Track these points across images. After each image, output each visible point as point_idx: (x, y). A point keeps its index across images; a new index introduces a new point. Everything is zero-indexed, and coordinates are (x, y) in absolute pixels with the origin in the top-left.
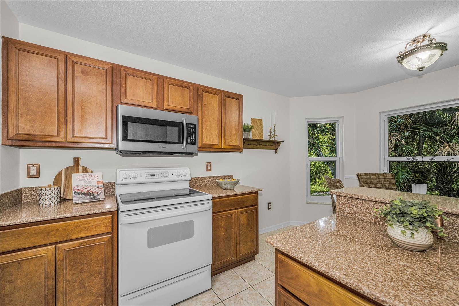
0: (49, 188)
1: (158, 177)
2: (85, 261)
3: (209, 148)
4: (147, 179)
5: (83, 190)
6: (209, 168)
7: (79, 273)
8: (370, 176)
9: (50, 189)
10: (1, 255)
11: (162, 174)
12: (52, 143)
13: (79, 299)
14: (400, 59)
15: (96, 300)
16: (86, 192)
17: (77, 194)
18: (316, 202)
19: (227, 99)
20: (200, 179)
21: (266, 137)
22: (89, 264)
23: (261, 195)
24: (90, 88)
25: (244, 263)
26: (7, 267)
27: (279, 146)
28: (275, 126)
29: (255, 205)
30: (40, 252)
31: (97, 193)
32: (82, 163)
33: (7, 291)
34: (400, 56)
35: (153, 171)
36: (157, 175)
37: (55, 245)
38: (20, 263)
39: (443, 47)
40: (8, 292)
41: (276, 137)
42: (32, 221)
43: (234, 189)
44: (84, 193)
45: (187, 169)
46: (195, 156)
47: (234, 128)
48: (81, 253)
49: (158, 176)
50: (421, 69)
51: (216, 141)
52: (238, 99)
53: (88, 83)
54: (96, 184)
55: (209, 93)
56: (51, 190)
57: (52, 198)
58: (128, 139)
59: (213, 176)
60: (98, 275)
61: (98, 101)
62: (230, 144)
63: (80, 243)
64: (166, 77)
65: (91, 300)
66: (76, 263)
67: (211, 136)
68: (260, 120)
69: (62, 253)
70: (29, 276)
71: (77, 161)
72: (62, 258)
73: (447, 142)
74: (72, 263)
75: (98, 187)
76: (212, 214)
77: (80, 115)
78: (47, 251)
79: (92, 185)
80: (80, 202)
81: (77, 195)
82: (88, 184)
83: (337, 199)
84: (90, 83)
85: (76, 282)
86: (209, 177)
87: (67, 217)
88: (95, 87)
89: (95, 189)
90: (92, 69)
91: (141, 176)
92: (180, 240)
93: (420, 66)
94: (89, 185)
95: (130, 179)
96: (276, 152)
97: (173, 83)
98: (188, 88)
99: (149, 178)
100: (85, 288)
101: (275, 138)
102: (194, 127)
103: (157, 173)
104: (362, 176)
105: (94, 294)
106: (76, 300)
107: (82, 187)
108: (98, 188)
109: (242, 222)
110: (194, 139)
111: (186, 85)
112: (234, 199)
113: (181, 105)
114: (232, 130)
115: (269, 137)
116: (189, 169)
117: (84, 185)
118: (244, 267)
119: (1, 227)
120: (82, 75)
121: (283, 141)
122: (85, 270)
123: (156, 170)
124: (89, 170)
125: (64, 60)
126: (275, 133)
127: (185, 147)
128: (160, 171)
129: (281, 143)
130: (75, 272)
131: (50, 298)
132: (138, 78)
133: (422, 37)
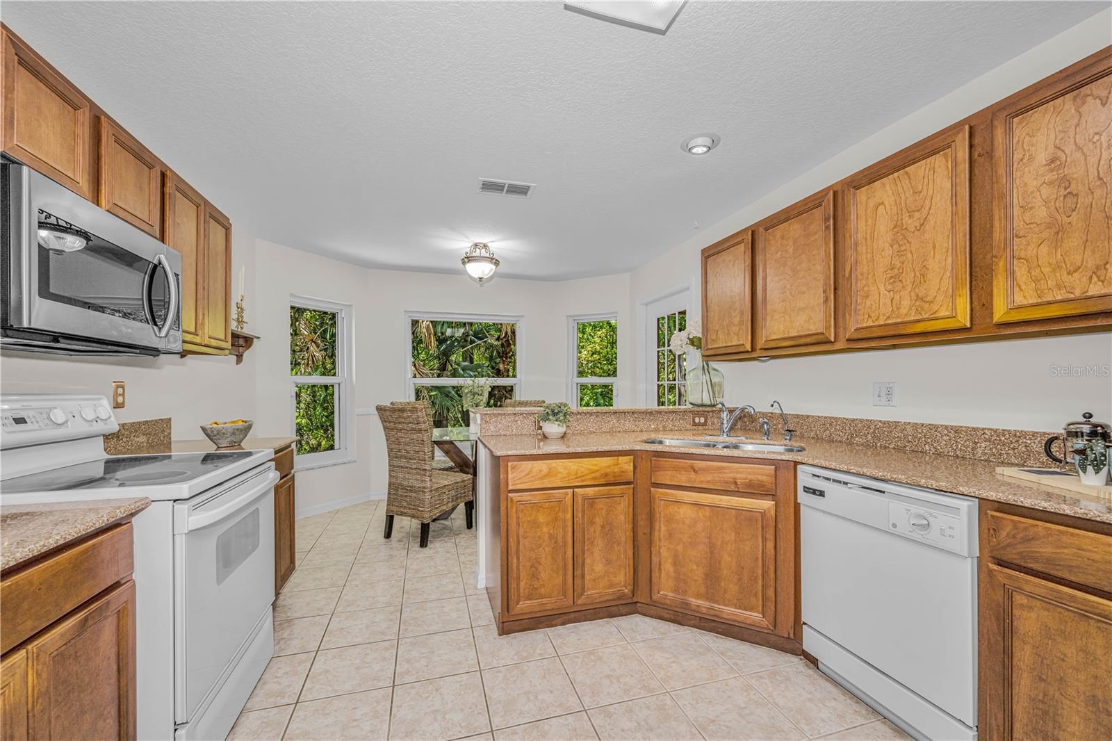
1: (35, 424)
4: (9, 432)
6: (120, 399)
7: (74, 721)
11: (45, 416)
19: (212, 222)
27: (252, 346)
28: (242, 300)
35: (23, 406)
36: (33, 421)
39: (497, 263)
48: (78, 654)
49: (37, 422)
50: (481, 278)
52: (227, 230)
55: (185, 196)
58: (51, 290)
60: (110, 712)
62: (216, 336)
66: (69, 692)
69: (45, 668)
72: (46, 684)
96: (239, 362)
97: (123, 141)
98: (150, 168)
99: (12, 429)
101: (242, 327)
103: (30, 414)
109: (281, 510)
113: (135, 210)
114: (217, 302)
116: (105, 399)
122: (87, 707)
126: (242, 317)
128: (34, 404)
130: (66, 723)
132: (44, 87)
133: (482, 245)
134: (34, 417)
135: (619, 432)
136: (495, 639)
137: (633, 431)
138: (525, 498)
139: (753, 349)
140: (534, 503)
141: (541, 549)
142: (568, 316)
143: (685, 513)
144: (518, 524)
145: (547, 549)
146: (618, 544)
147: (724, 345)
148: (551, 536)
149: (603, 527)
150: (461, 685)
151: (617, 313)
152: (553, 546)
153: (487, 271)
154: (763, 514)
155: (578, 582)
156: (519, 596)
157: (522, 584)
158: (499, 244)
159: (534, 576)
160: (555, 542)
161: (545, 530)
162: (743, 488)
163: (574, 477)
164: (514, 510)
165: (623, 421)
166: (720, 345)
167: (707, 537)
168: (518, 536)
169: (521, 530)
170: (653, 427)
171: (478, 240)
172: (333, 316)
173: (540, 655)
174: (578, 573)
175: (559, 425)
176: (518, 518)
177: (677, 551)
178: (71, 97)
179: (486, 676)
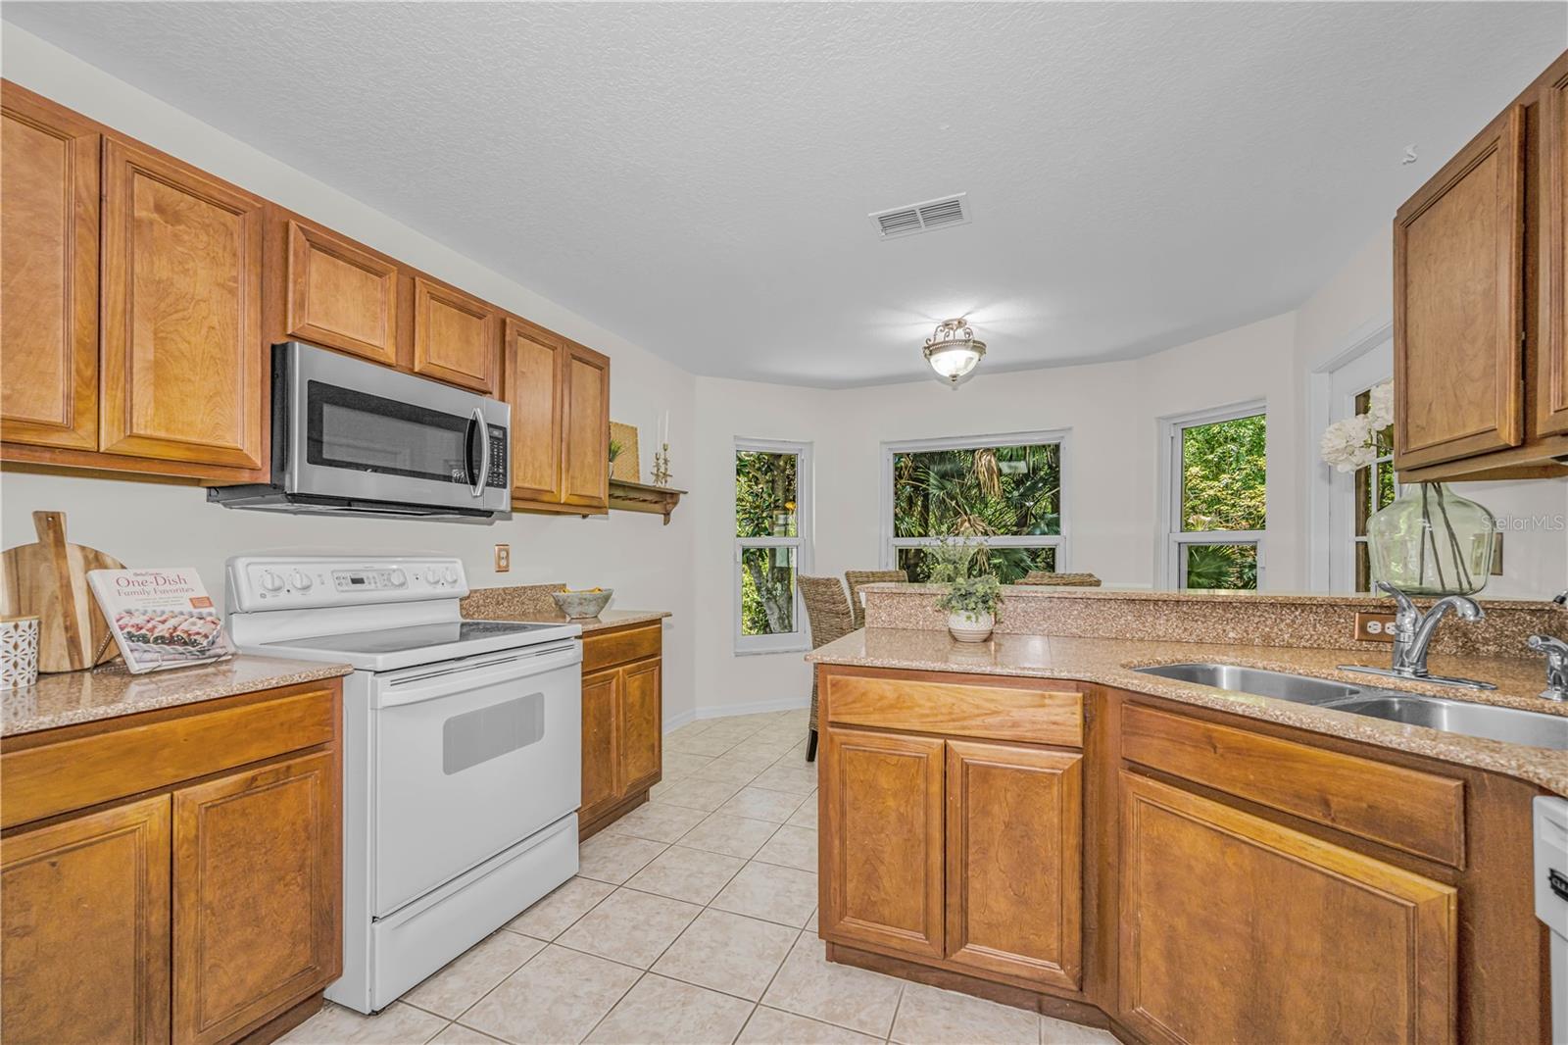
0: (13, 624)
1: (373, 585)
2: (259, 838)
3: (530, 502)
4: (342, 591)
5: (154, 627)
6: (503, 563)
7: (240, 876)
8: (868, 577)
9: (16, 627)
10: (3, 838)
11: (385, 577)
12: (36, 451)
13: (242, 959)
14: (927, 352)
15: (290, 955)
16: (167, 635)
17: (138, 641)
18: (755, 650)
19: (576, 364)
20: (478, 594)
21: (646, 479)
22: (269, 846)
23: (671, 626)
24: (188, 270)
25: (628, 812)
26: (12, 882)
27: (675, 504)
28: (665, 450)
29: (652, 656)
30: (124, 821)
31: (206, 636)
32: (75, 535)
33: (11, 967)
34: (928, 348)
35: (357, 567)
36: (372, 581)
37: (169, 795)
38: (53, 864)
39: (979, 347)
40: (15, 968)
41: (668, 478)
42: (112, 715)
43: (599, 616)
44: (162, 637)
45: (455, 562)
46: (497, 522)
47: (590, 448)
48: (247, 811)
49: (376, 583)
50: (954, 377)
51: (548, 482)
52: (601, 369)
53: (180, 249)
54: (188, 608)
55: (533, 340)
56: (20, 630)
57: (23, 659)
58: (325, 456)
59: (514, 586)
60: (295, 878)
61: (216, 319)
62: (583, 493)
63: (247, 779)
64: (420, 272)
65: (276, 957)
66: (232, 846)
67: (537, 464)
68: (632, 428)
69: (193, 816)
70: (86, 906)
71: (51, 523)
72: (194, 832)
73: (966, 513)
74: (220, 846)
75: (201, 619)
76: (583, 676)
77: (151, 357)
78: (146, 813)
79: (177, 609)
80: (167, 665)
81: (140, 643)
82: (162, 608)
83: (867, 600)
84: (186, 251)
85: (233, 908)
86: (504, 590)
87: (217, 696)
88: (203, 268)
89: (194, 624)
90: (195, 205)
91: (323, 583)
92: (514, 749)
93: (954, 373)
94: (167, 609)
95: (288, 591)
96: (666, 522)
97: (442, 296)
98: (480, 318)
99: (347, 588)
100: (258, 921)
101: (666, 482)
102: (501, 436)
103: (370, 575)
104: (856, 577)
105: (285, 936)
106: (232, 965)
107: (146, 618)
108: (202, 621)
109: (630, 700)
110: (501, 471)
111: (474, 309)
112: (616, 638)
113: (460, 366)
114: (585, 454)
115: (654, 478)
116: (460, 561)
117: (150, 610)
118: (633, 820)
119: (4, 738)
120: (159, 219)
121: (686, 493)
122: (259, 867)
123: (367, 565)
124: (109, 561)
125: (93, 150)
126: (666, 469)
127: (483, 492)
128: (377, 566)
129: (681, 496)
130: (229, 876)
131: (157, 970)
132: (341, 263)
133: (956, 323)
134: (374, 578)
135: (1141, 640)
136: (818, 962)
137: (1178, 641)
138: (855, 740)
139: (1526, 440)
140: (871, 752)
141: (883, 835)
142: (1159, 419)
143: (1192, 844)
144: (843, 783)
145: (894, 839)
146: (1045, 870)
147: (1447, 437)
148: (902, 818)
149: (1007, 825)
150: (716, 1013)
151: (1263, 399)
152: (905, 837)
153: (961, 363)
154: (1414, 915)
155: (954, 918)
156: (844, 905)
157: (850, 886)
158: (985, 317)
159: (871, 878)
160: (910, 831)
161: (891, 803)
162: (1348, 822)
163: (947, 717)
164: (836, 757)
165: (1150, 619)
166: (1437, 440)
167: (1247, 923)
168: (842, 805)
169: (849, 795)
170: (1231, 635)
171: (947, 317)
172: (791, 460)
173: (861, 1023)
174: (954, 900)
175: (969, 618)
176: (842, 772)
177: (1172, 928)
178: (373, 265)
179: (759, 1016)
